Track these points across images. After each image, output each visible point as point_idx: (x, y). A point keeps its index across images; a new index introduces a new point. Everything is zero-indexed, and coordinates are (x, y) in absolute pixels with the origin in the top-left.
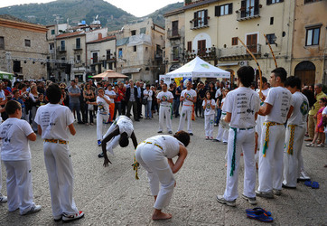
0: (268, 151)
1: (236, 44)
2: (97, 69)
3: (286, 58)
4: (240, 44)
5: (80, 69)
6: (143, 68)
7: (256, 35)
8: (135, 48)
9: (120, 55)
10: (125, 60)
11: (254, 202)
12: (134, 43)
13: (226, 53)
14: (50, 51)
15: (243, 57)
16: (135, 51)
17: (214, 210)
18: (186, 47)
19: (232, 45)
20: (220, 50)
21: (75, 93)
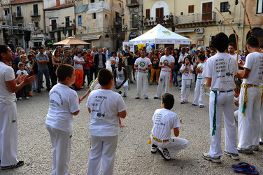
0: (247, 110)
1: (193, 11)
2: (56, 36)
3: (239, 25)
5: (39, 36)
6: (103, 35)
7: (211, 3)
8: (94, 16)
9: (80, 23)
10: (85, 28)
11: (236, 158)
12: (94, 10)
13: (183, 21)
14: (5, 17)
15: (199, 24)
16: (95, 18)
17: (203, 166)
18: (145, 14)
19: (189, 12)
20: (177, 18)
21: (43, 60)
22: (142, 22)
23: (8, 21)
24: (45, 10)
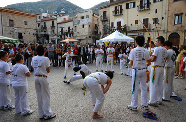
0: (155, 81)
2: (63, 37)
3: (164, 31)
4: (139, 23)
5: (54, 37)
6: (88, 36)
7: (148, 19)
9: (76, 30)
10: (78, 33)
11: (147, 109)
12: (83, 23)
13: (132, 29)
14: (38, 28)
15: (141, 30)
16: (83, 27)
17: (126, 113)
18: (111, 25)
19: (136, 24)
20: (129, 27)
21: (51, 50)
22: (109, 29)
23: (39, 30)
24: (58, 24)
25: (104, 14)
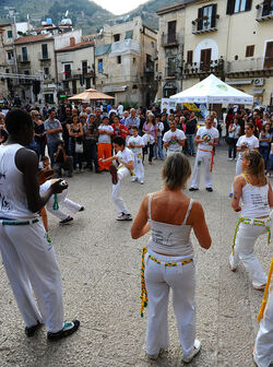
1: (252, 55)
2: (71, 86)
4: (256, 55)
5: (50, 86)
6: (131, 85)
8: (119, 59)
9: (100, 68)
10: (107, 76)
12: (118, 52)
13: (237, 68)
14: (8, 61)
15: (258, 73)
16: (119, 62)
18: (185, 58)
19: (247, 55)
20: (229, 63)
22: (182, 68)
23: (13, 67)
24: (56, 52)
25: (170, 28)
